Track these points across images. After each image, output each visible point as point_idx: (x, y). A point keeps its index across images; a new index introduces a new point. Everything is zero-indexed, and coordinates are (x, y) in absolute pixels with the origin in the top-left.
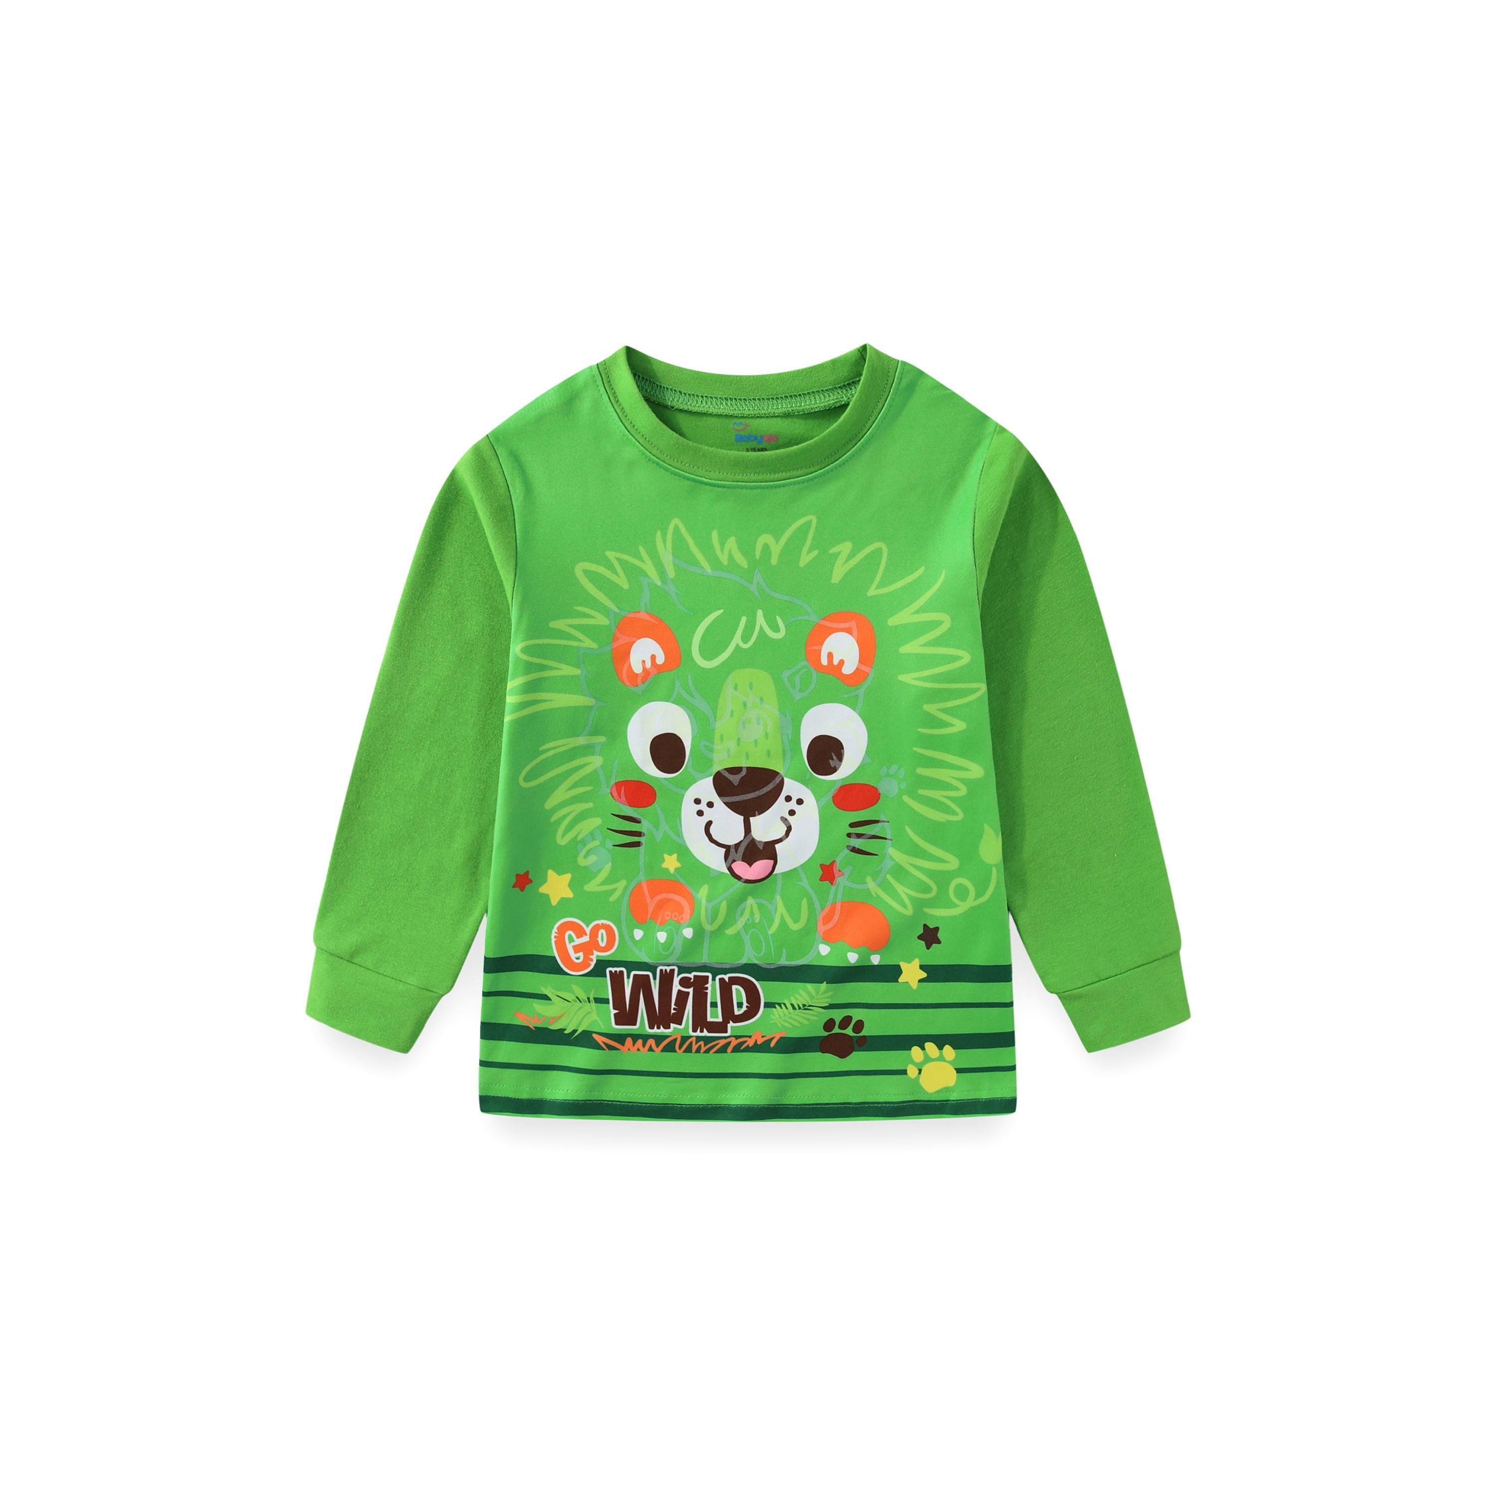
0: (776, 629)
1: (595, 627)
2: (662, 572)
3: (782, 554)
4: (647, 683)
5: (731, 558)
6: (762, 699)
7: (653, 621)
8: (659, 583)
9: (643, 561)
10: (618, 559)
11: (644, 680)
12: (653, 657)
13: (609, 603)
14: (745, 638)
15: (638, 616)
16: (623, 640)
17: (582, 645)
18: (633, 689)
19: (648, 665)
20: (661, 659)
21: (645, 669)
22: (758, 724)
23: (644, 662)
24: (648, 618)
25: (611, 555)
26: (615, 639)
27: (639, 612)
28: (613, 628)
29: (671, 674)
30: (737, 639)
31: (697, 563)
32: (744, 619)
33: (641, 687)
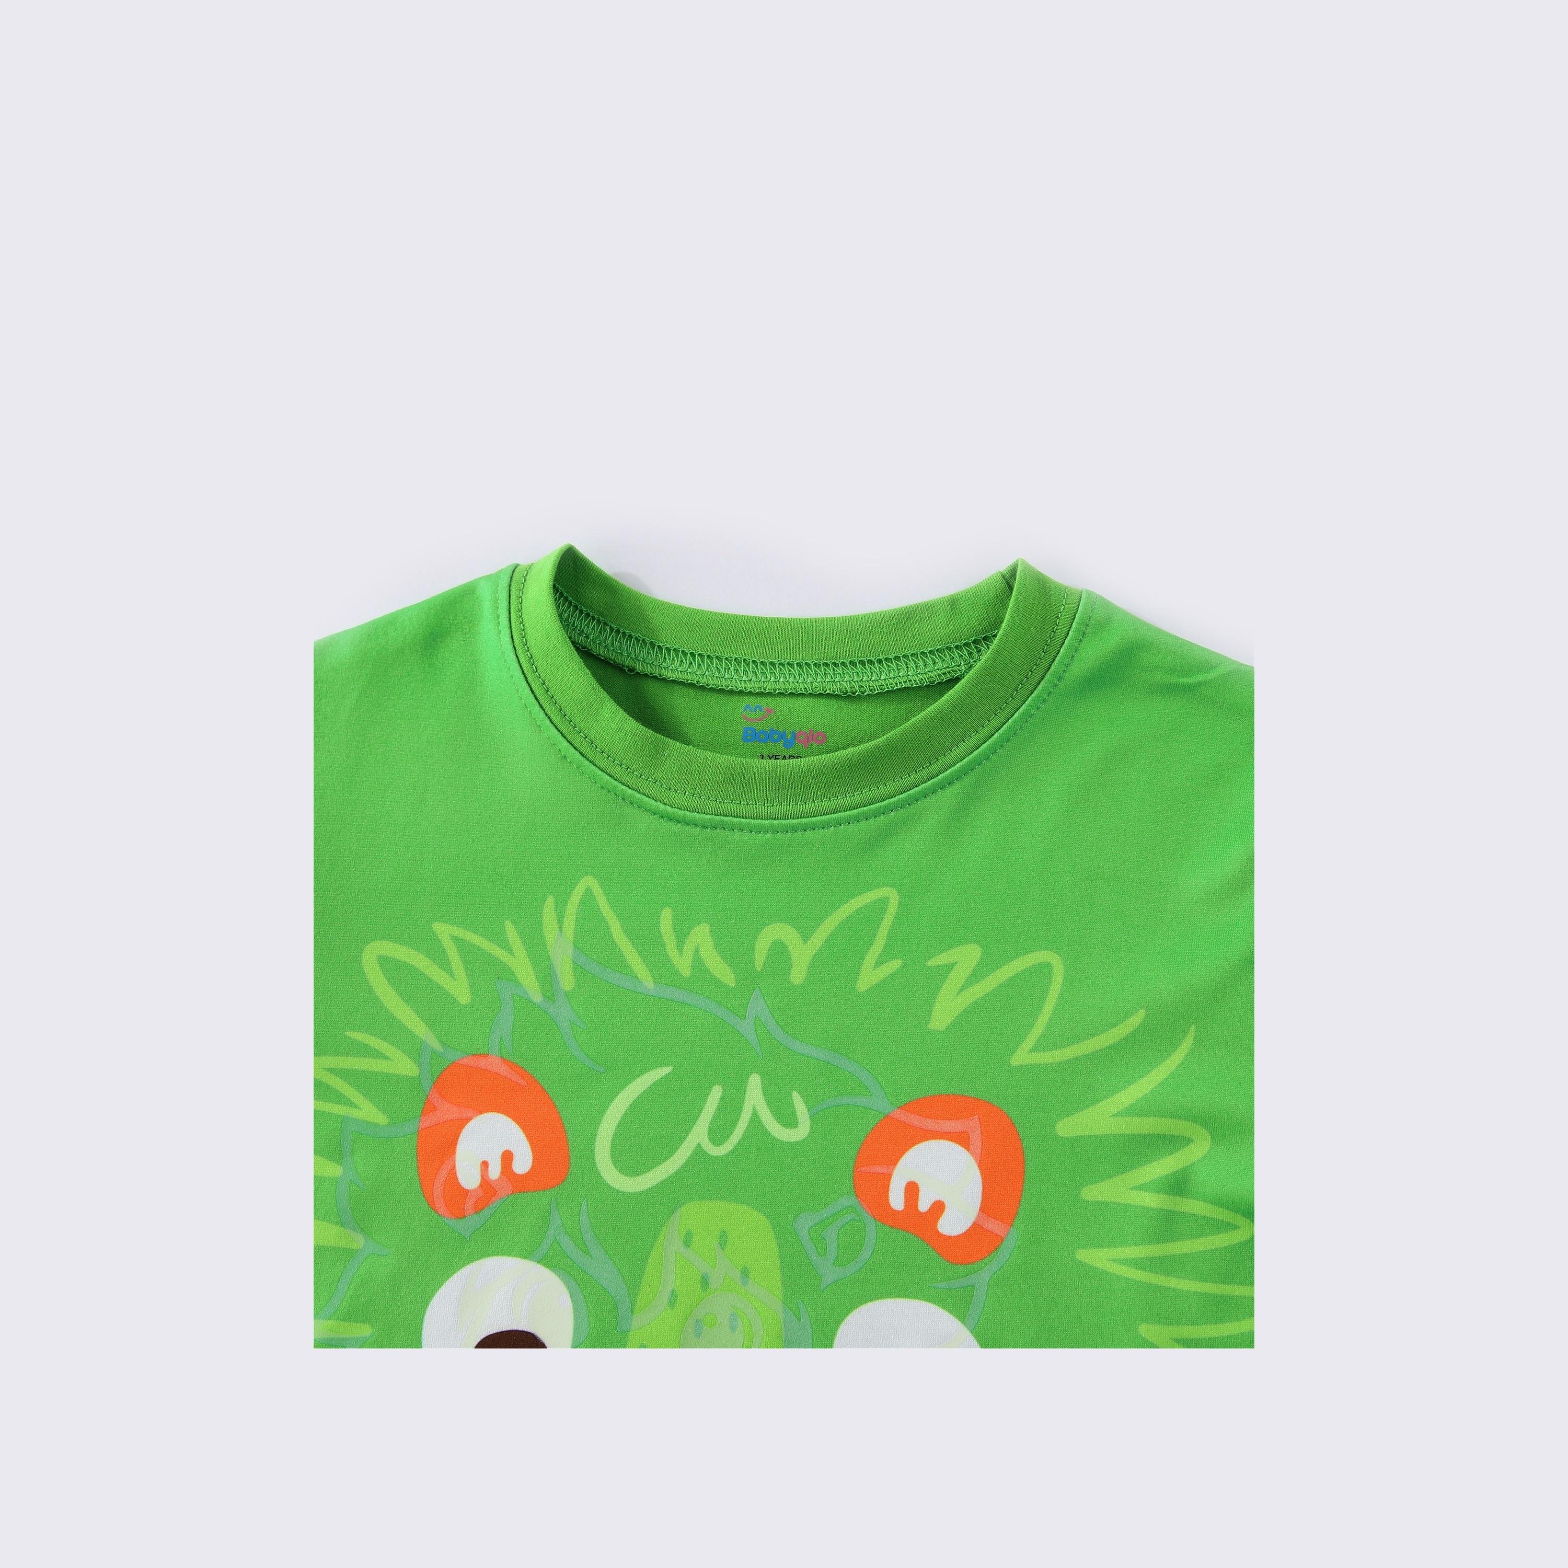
0: (789, 1121)
1: (388, 1077)
2: (548, 977)
3: (816, 962)
4: (486, 1212)
5: (698, 964)
6: (745, 1273)
7: (515, 1077)
8: (537, 998)
9: (510, 951)
10: (456, 939)
11: (480, 1206)
12: (507, 1157)
13: (420, 1029)
14: (718, 1133)
15: (483, 1063)
16: (447, 1111)
17: (354, 1113)
18: (453, 1222)
19: (495, 1173)
20: (523, 1164)
21: (485, 1182)
22: (733, 1328)
23: (485, 1164)
24: (503, 1070)
25: (444, 931)
26: (429, 1108)
27: (486, 1056)
28: (427, 1084)
29: (543, 1198)
30: (699, 1134)
31: (624, 965)
32: (717, 1092)
33: (473, 1220)
